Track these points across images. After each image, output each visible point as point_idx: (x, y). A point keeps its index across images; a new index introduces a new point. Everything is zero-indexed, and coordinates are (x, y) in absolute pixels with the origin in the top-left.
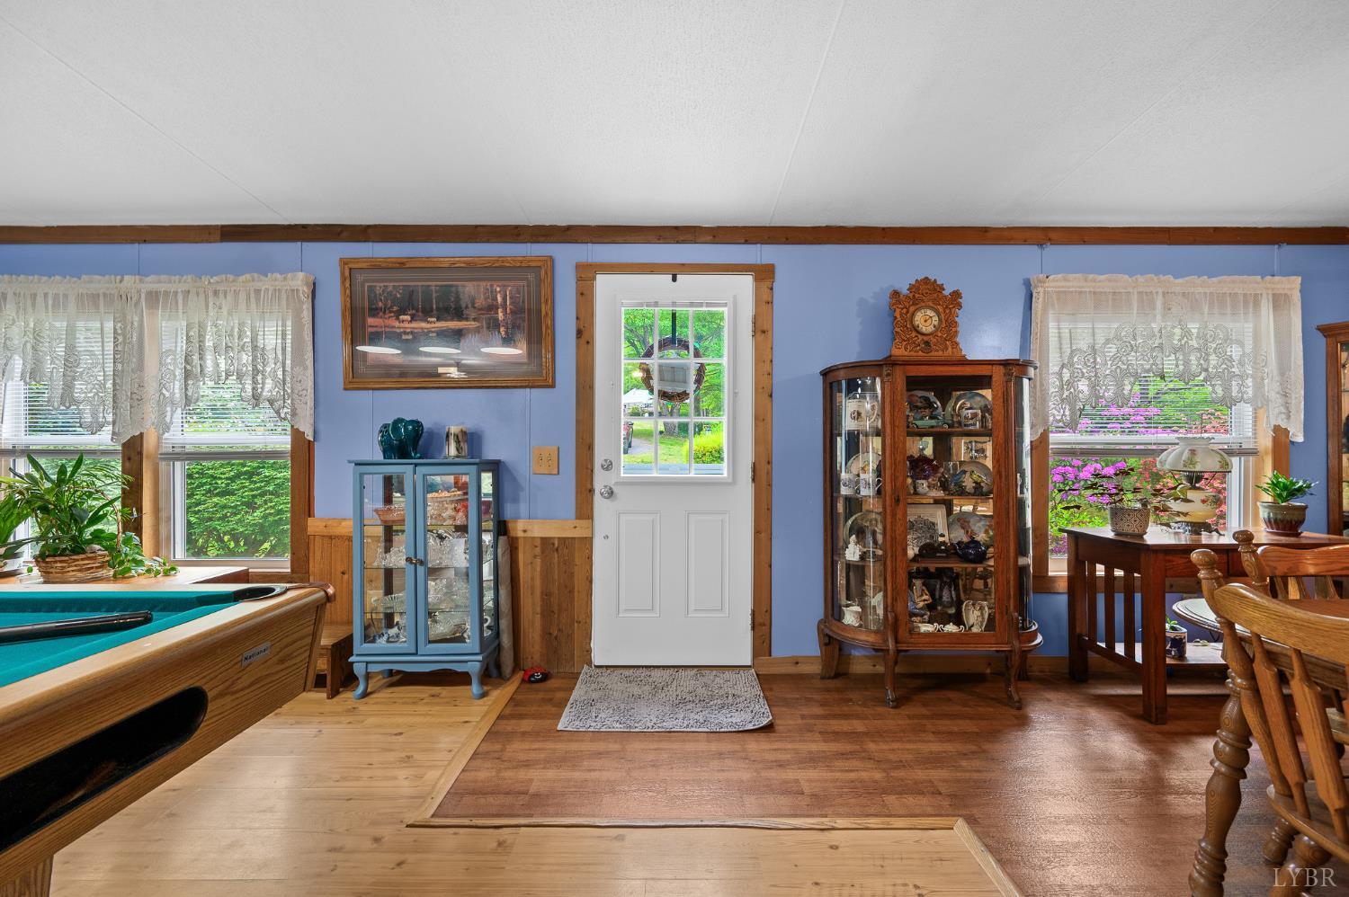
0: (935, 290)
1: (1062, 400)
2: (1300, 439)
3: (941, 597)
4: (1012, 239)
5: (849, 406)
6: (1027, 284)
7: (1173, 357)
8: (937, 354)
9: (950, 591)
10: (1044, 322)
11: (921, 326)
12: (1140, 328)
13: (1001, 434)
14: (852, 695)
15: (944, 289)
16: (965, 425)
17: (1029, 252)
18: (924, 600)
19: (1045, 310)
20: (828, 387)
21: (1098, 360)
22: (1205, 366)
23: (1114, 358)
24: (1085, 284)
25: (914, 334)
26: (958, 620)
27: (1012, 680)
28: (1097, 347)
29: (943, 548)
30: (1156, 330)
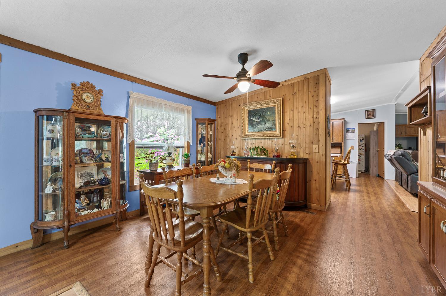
0: (92, 87)
1: (138, 131)
2: (191, 144)
3: (93, 200)
4: (123, 77)
5: (47, 127)
6: (128, 93)
7: (167, 122)
8: (92, 111)
9: (97, 197)
10: (133, 106)
11: (85, 99)
12: (159, 113)
13: (114, 141)
14: (47, 251)
15: (96, 88)
16: (103, 137)
17: (129, 83)
18: (85, 203)
19: (133, 102)
20: (37, 117)
21: (149, 120)
22: (173, 125)
23: (153, 120)
24: (145, 97)
25: (82, 102)
26: (99, 207)
27: (117, 222)
28: (148, 116)
29: (92, 182)
30: (163, 114)
